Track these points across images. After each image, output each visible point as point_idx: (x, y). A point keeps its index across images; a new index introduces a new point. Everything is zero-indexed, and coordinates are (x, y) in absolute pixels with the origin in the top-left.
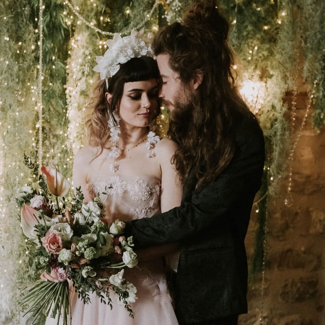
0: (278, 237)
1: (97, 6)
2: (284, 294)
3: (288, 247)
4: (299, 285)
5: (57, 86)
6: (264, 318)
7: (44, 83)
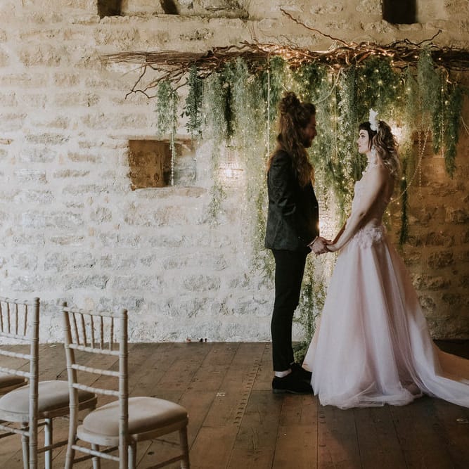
0: (425, 224)
2: (431, 263)
3: (431, 231)
4: (440, 256)
6: (418, 279)
7: (270, 131)
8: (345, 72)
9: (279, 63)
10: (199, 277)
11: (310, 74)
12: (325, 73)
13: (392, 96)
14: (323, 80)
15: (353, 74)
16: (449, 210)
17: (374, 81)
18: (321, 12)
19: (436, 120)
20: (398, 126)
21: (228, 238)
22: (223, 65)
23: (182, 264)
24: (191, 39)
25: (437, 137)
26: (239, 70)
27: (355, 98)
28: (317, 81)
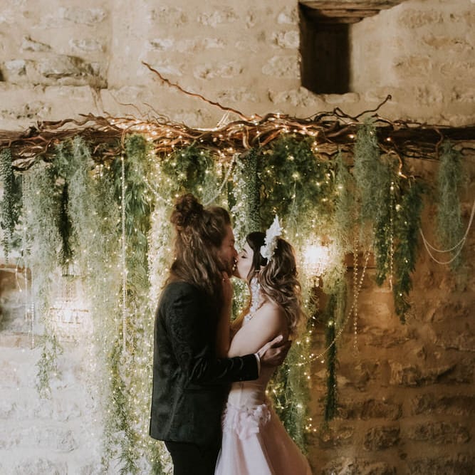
0: (359, 388)
1: (173, 186)
2: (368, 443)
3: (370, 397)
4: (382, 433)
5: (139, 254)
6: (350, 466)
7: (128, 252)
8: (241, 159)
9: (140, 145)
10: (36, 461)
11: (188, 163)
12: (210, 162)
13: (315, 196)
14: (207, 172)
15: (255, 162)
16: (396, 367)
17: (287, 174)
18: (210, 75)
19: (381, 235)
20: (323, 244)
21: (76, 406)
22: (52, 150)
23: (12, 443)
24: (19, 117)
25: (382, 260)
26: (77, 157)
27: (257, 200)
28: (198, 174)
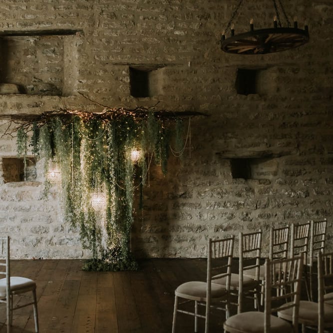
0: (152, 200)
3: (156, 203)
5: (77, 154)
7: (74, 153)
8: (110, 123)
9: (78, 119)
10: (38, 227)
11: (93, 125)
12: (100, 124)
13: (135, 135)
14: (99, 127)
15: (114, 124)
16: (165, 193)
17: (125, 128)
18: (99, 92)
19: (157, 147)
20: (138, 150)
21: (52, 207)
22: (49, 121)
23: (30, 220)
24: (33, 107)
25: (158, 155)
26: (58, 123)
27: (116, 136)
28: (96, 128)
